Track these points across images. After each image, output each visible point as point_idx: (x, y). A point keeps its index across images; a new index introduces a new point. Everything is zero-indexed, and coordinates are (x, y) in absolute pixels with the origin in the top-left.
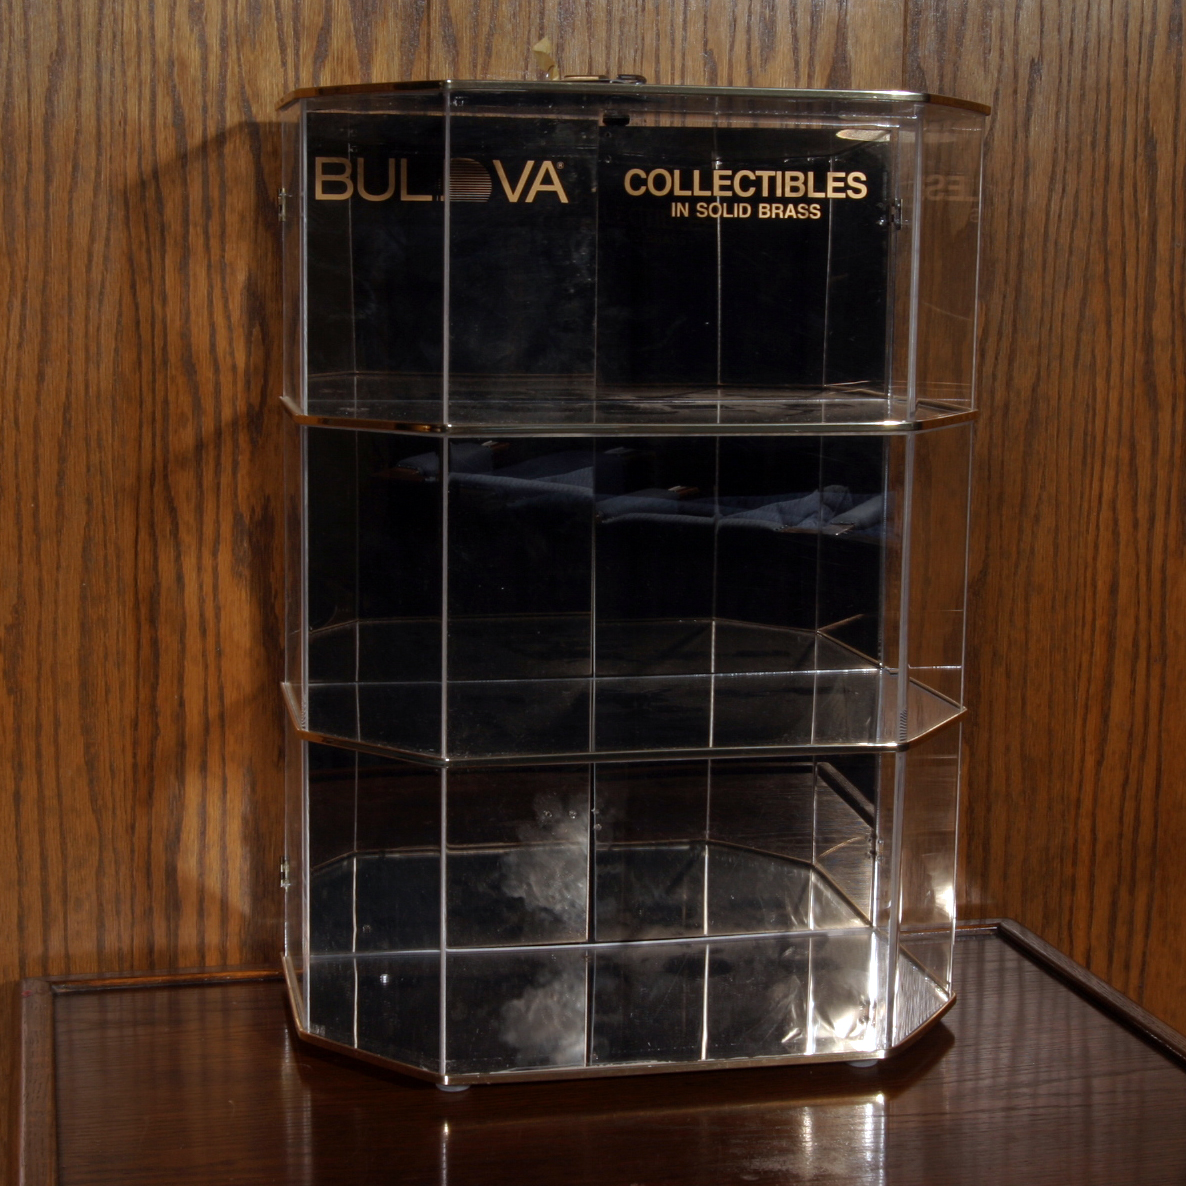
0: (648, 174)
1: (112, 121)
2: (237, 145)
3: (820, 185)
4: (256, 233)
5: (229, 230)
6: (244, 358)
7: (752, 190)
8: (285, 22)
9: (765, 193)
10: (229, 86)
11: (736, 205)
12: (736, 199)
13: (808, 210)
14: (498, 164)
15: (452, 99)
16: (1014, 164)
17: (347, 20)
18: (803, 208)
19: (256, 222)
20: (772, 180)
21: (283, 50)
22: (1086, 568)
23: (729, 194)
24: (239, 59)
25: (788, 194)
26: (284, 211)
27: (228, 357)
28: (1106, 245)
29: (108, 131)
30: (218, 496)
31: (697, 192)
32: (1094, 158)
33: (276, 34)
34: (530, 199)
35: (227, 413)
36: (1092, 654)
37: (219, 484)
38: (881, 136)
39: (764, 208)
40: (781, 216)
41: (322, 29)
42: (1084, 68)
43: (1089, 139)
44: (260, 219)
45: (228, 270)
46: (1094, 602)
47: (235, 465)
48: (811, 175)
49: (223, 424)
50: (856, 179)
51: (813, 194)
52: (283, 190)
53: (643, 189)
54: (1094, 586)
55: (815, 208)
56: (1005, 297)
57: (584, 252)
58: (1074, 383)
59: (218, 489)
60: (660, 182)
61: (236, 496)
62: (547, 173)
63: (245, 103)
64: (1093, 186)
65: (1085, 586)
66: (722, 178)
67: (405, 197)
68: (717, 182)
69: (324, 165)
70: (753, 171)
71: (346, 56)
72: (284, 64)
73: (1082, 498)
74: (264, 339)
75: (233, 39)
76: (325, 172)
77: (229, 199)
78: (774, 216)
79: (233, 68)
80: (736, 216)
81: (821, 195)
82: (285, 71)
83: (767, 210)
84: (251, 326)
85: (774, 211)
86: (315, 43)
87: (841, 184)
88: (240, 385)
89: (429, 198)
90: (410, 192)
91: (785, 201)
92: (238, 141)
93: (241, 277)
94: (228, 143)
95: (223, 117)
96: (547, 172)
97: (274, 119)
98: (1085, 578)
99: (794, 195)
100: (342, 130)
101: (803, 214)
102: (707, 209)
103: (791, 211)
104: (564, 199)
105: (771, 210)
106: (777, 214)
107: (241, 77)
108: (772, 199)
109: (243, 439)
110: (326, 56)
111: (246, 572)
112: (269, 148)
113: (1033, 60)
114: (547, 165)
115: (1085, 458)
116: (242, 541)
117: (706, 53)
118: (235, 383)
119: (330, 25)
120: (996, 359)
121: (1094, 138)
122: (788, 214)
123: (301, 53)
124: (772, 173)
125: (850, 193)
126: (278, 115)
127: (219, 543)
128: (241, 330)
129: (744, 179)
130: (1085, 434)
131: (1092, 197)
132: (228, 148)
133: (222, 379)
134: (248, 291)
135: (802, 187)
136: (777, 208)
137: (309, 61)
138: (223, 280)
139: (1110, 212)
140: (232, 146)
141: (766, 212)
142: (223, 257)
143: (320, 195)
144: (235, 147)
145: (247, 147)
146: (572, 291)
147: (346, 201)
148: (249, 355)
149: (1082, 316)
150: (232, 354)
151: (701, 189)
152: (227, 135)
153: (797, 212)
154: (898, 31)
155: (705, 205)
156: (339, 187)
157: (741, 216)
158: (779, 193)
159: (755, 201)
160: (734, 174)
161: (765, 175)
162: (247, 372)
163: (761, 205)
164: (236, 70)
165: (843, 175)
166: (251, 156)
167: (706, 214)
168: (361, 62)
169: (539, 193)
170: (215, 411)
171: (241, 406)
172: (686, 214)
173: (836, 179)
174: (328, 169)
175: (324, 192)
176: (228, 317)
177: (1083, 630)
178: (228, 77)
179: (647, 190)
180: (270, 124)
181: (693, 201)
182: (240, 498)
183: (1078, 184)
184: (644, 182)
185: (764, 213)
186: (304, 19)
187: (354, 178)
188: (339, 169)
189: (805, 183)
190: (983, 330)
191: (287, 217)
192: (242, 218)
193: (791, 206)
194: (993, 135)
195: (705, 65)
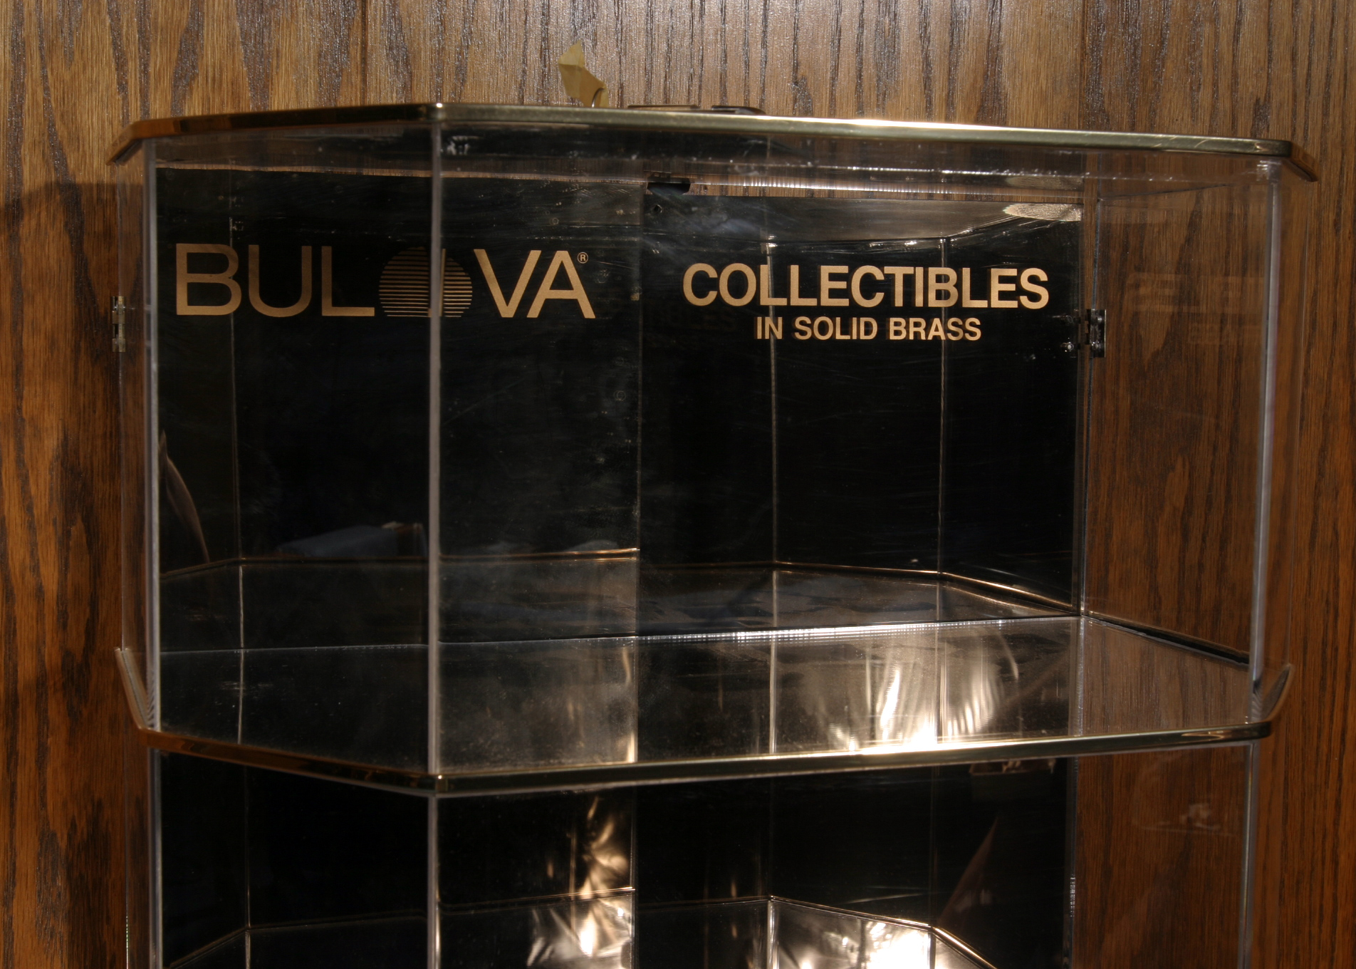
0: (719, 271)
2: (43, 220)
3: (981, 290)
4: (76, 366)
5: (28, 363)
6: (56, 574)
7: (879, 297)
8: (124, 18)
9: (899, 302)
10: (28, 121)
11: (855, 320)
12: (855, 311)
13: (962, 327)
14: (482, 256)
15: (446, 141)
16: (1228, 253)
17: (228, 18)
18: (954, 324)
19: (76, 350)
20: (909, 281)
21: (121, 65)
22: (1324, 837)
23: (844, 302)
24: (45, 77)
25: (933, 302)
26: (121, 334)
27: (28, 574)
30: (12, 805)
31: (796, 301)
32: (1338, 246)
33: (108, 39)
34: (534, 312)
35: (27, 668)
36: (1332, 960)
37: (13, 785)
38: (1065, 213)
39: (897, 324)
40: (923, 337)
41: (187, 31)
42: (1326, 114)
43: (1332, 217)
44: (82, 344)
45: (28, 430)
46: (1336, 886)
47: (42, 752)
48: (966, 272)
49: (20, 686)
50: (1033, 279)
51: (968, 303)
52: (120, 299)
53: (712, 295)
54: (1336, 862)
55: (972, 324)
56: (1215, 449)
57: (620, 396)
58: (1310, 573)
59: (13, 793)
60: (738, 284)
61: (44, 805)
62: (562, 271)
63: (55, 150)
64: (1336, 285)
65: (1323, 863)
66: (833, 277)
67: (329, 311)
68: (826, 285)
69: (191, 257)
70: (881, 266)
71: (227, 76)
72: (122, 87)
73: (1319, 736)
74: (90, 544)
75: (35, 44)
76: (191, 269)
77: (28, 311)
78: (911, 337)
79: (35, 92)
80: (855, 337)
81: (982, 304)
82: (125, 98)
83: (902, 328)
84: (68, 521)
85: (912, 329)
86: (175, 55)
87: (1011, 287)
88: (50, 621)
89: (370, 312)
90: (336, 303)
91: (928, 314)
92: (43, 214)
93: (51, 443)
94: (26, 218)
95: (18, 173)
96: (562, 267)
97: (106, 178)
98: (1323, 851)
99: (942, 304)
100: (221, 198)
101: (955, 334)
102: (811, 326)
103: (937, 330)
104: (588, 313)
105: (907, 328)
106: (917, 334)
107: (47, 108)
108: (909, 310)
109: (55, 710)
110: (194, 77)
111: (62, 929)
112: (99, 227)
113: (1258, 100)
114: (562, 257)
115: (1323, 679)
116: (54, 880)
117: (796, 83)
118: (40, 616)
119: (201, 26)
120: (1204, 540)
121: (1338, 215)
122: (932, 333)
123: (151, 70)
124: (909, 270)
125: (1024, 300)
126: (113, 173)
127: (14, 884)
128: (51, 528)
129: (867, 279)
130: (1324, 643)
131: (1335, 300)
132: (27, 227)
133: (19, 611)
134: (62, 464)
135: (954, 291)
136: (917, 325)
137: (166, 83)
138: (20, 448)
140: (34, 222)
141: (901, 330)
142: (20, 409)
143: (183, 308)
144: (39, 224)
145: (60, 225)
146: (601, 460)
147: (226, 317)
148: (64, 569)
149: (1321, 473)
150: (36, 569)
151: (802, 295)
152: (25, 204)
153: (947, 331)
154: (1072, 53)
155: (809, 321)
156: (217, 295)
157: (863, 337)
158: (919, 301)
159: (884, 313)
160: (852, 271)
161: (899, 272)
162: (61, 599)
163: (893, 320)
164: (40, 95)
165: (1013, 272)
166: (67, 240)
167: (809, 336)
168: (254, 88)
169: (548, 303)
170: (6, 666)
171: (52, 655)
172: (779, 335)
173: (1003, 280)
174: (195, 264)
175: (191, 302)
176: (29, 509)
177: (1320, 927)
178: (26, 107)
179: (719, 296)
180: (100, 186)
181: (788, 314)
182: (50, 807)
183: (1317, 282)
184: (714, 284)
185: (897, 333)
186: (156, 13)
187: (241, 278)
188: (218, 264)
189: (959, 285)
190: (1186, 499)
191: (126, 346)
192: (52, 344)
193: (937, 321)
195: (795, 101)
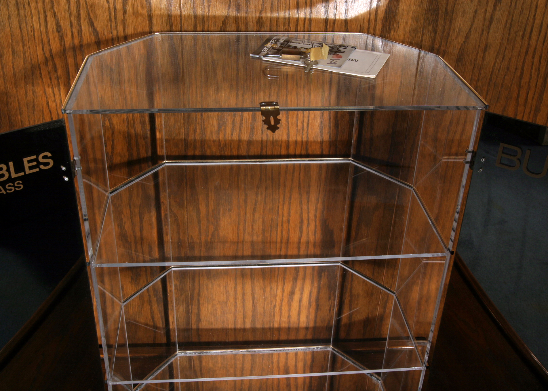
1: (27, 30)
3: (19, 168)
10: (82, 13)
18: (9, 186)
28: (520, 83)
29: (26, 35)
48: (11, 164)
50: (45, 157)
51: (14, 176)
55: (18, 183)
63: (90, 21)
79: (83, 4)
81: (21, 174)
87: (34, 163)
101: (10, 190)
107: (87, 8)
125: (42, 167)
131: (518, 61)
135: (6, 173)
139: (525, 68)
153: (6, 190)
165: (34, 157)
173: (29, 162)
178: (81, 9)
189: (8, 170)
194: (471, 32)
